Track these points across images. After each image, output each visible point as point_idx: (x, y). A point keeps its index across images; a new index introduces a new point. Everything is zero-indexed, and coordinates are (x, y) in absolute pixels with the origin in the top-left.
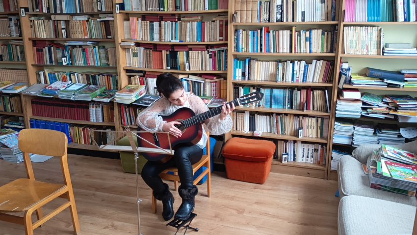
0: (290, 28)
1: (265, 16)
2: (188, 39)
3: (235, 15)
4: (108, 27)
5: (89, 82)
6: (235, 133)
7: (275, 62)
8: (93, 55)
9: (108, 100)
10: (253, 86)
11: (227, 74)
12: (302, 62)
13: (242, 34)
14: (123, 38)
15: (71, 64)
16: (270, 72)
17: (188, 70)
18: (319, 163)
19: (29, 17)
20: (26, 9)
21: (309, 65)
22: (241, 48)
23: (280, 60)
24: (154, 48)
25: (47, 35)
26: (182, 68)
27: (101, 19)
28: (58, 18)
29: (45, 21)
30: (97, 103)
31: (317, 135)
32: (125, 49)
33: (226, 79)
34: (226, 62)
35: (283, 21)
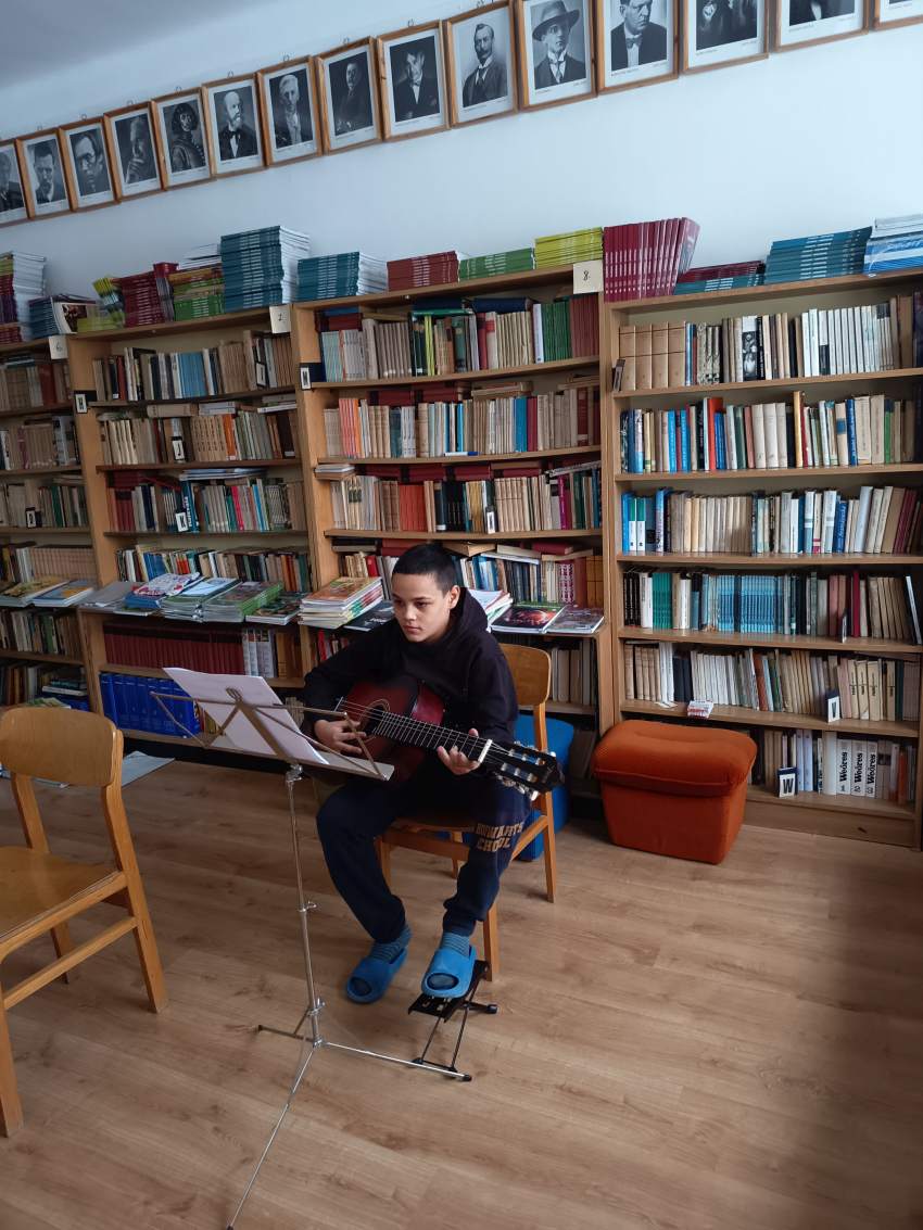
0: (785, 397)
1: (708, 367)
2: (491, 447)
3: (619, 370)
4: (285, 428)
5: (243, 574)
6: (632, 706)
7: (744, 498)
8: (250, 502)
9: (285, 620)
10: (683, 570)
11: (600, 537)
12: (826, 493)
13: (643, 424)
14: (322, 455)
15: (200, 528)
16: (730, 527)
17: (491, 531)
18: (893, 798)
19: (98, 415)
20: (91, 396)
21: (851, 502)
22: (640, 460)
23: (762, 491)
24: (402, 477)
25: (139, 458)
26: (476, 525)
27: (268, 409)
28: (163, 411)
29: (133, 421)
30: (262, 629)
31: (885, 714)
32: (329, 482)
33: (599, 551)
34: (599, 506)
35: (764, 378)
